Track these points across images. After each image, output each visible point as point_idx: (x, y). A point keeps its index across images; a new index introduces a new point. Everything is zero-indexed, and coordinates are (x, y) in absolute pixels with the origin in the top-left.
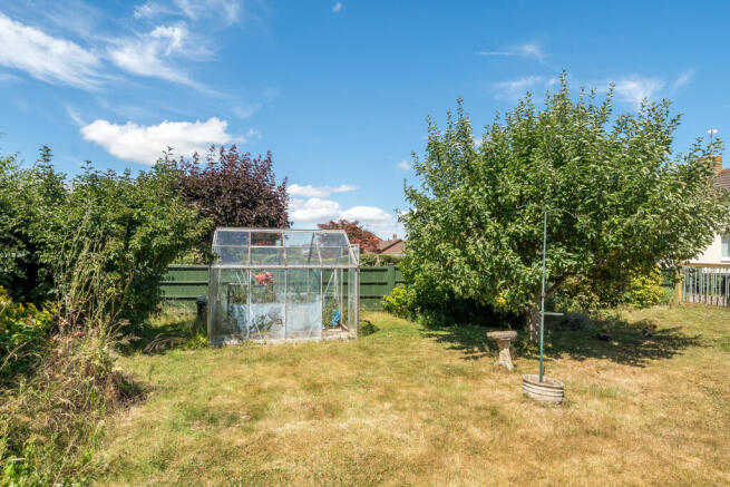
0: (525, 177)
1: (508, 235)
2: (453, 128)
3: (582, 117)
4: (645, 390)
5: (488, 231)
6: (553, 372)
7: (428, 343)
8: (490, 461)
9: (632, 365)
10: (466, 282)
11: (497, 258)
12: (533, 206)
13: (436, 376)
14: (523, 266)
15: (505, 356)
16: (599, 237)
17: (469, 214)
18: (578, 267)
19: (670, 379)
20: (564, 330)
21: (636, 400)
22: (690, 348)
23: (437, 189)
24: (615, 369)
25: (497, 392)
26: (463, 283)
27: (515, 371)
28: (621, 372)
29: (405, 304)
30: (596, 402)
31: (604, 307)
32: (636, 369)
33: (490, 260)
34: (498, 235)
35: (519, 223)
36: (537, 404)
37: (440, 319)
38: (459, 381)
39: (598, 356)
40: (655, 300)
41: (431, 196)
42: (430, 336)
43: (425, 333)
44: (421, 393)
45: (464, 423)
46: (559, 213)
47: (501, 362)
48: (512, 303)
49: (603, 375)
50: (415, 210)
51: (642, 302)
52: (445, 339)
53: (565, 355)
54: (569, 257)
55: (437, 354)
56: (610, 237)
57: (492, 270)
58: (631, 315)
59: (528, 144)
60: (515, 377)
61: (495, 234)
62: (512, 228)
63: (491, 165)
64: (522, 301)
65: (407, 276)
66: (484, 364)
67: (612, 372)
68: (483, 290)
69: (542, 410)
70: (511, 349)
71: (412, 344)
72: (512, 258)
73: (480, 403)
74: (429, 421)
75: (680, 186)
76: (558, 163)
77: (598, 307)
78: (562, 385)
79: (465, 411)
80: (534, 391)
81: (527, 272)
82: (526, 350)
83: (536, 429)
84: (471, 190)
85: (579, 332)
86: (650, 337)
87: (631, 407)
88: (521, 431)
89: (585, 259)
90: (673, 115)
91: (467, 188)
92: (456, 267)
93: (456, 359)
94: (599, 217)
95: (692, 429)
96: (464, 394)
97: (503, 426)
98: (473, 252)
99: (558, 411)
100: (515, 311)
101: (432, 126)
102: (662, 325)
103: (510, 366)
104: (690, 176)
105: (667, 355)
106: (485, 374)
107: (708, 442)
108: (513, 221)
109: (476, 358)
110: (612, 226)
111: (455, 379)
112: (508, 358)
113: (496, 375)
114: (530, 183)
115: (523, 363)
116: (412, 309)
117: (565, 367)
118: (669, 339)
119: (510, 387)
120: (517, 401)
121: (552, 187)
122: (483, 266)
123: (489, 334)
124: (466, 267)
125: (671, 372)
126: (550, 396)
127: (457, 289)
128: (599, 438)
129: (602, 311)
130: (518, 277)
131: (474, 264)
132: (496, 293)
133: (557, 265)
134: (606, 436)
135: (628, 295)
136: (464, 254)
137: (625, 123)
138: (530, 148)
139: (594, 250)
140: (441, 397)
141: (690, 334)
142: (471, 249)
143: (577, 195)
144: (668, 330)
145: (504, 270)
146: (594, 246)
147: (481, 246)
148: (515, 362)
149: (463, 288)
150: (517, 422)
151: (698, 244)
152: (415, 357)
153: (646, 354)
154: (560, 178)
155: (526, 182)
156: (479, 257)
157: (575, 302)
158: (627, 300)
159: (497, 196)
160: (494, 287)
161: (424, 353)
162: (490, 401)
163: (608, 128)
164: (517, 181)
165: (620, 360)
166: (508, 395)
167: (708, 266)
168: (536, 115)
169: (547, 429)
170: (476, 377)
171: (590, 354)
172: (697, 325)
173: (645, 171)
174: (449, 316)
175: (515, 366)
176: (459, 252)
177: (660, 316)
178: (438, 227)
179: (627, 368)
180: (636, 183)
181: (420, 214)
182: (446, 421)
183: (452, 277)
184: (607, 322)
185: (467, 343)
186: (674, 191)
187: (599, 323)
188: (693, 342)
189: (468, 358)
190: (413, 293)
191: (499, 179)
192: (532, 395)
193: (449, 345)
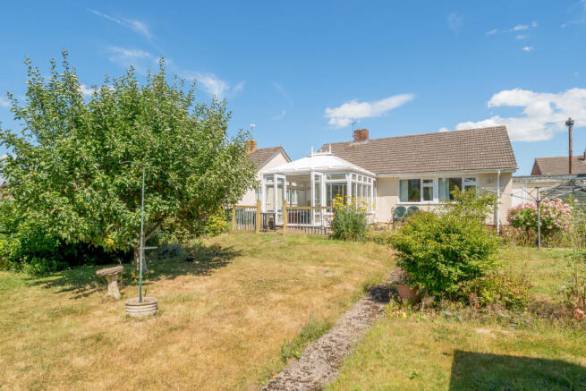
0: (129, 137)
1: (116, 185)
2: (59, 79)
3: (175, 98)
4: (210, 290)
5: (96, 181)
6: (153, 291)
7: (36, 291)
8: (90, 380)
9: (204, 275)
10: (74, 227)
11: (104, 205)
12: (137, 162)
13: (41, 322)
14: (128, 212)
15: (113, 289)
16: (184, 189)
17: (77, 165)
18: (170, 210)
19: (224, 280)
20: (165, 258)
21: (204, 298)
22: (236, 258)
23: (42, 137)
24: (194, 280)
25: (105, 319)
26: (72, 229)
27: (121, 298)
28: (197, 281)
29: (7, 255)
30: (180, 306)
31: (192, 238)
32: (206, 277)
33: (98, 206)
34: (106, 185)
35: (124, 175)
36: (137, 320)
37: (51, 265)
38: (66, 321)
39: (185, 274)
40: (222, 230)
41: (34, 142)
42: (37, 284)
43: (31, 282)
44: (19, 344)
45: (67, 358)
46: (156, 169)
47: (109, 293)
48: (120, 242)
49: (187, 286)
50: (15, 157)
51: (215, 232)
52: (55, 283)
53: (163, 277)
54: (165, 204)
55: (44, 300)
56: (191, 189)
57: (100, 216)
58: (207, 241)
59: (133, 110)
60: (121, 304)
61: (103, 184)
62: (118, 180)
63: (99, 122)
64: (128, 240)
65: (8, 225)
66: (95, 298)
67: (191, 283)
68: (93, 234)
69: (141, 323)
70: (118, 281)
71: (15, 296)
72: (118, 205)
73: (86, 334)
74: (27, 369)
75: (228, 158)
76: (156, 130)
77: (189, 238)
78: (156, 300)
79: (70, 347)
80: (134, 312)
81: (131, 216)
82: (133, 279)
83: (134, 340)
84: (78, 142)
85: (174, 258)
86: (217, 254)
87: (200, 304)
88: (122, 346)
89: (174, 205)
90: (227, 111)
91: (75, 140)
92: (64, 214)
93: (67, 300)
94: (183, 175)
95: (230, 308)
96: (71, 331)
97: (105, 348)
98: (81, 200)
99: (152, 321)
100: (123, 248)
101: (33, 70)
102: (224, 246)
103: (117, 295)
104: (235, 152)
105: (224, 265)
106: (94, 307)
107: (237, 313)
108: (120, 173)
109: (86, 295)
110: (191, 181)
111: (63, 319)
112: (116, 289)
113: (104, 306)
114: (134, 143)
115: (130, 290)
116: (17, 260)
117: (162, 286)
118: (227, 254)
119: (116, 313)
120: (120, 322)
121: (151, 149)
122: (92, 213)
123: (98, 272)
124: (74, 213)
125: (224, 275)
126: (146, 311)
127: (64, 235)
128: (179, 331)
129: (191, 241)
130: (124, 221)
131: (82, 212)
132: (105, 236)
133: (154, 210)
134: (183, 328)
135: (206, 228)
136: (73, 202)
137: (202, 109)
138: (134, 114)
139: (181, 199)
140: (45, 340)
141: (236, 249)
142: (79, 197)
143: (170, 157)
144: (227, 249)
145: (111, 216)
146: (181, 195)
147: (88, 194)
148: (122, 291)
149: (72, 234)
150: (119, 340)
151: (239, 195)
152: (17, 309)
153: (213, 266)
154: (156, 142)
155: (131, 142)
156: (87, 205)
157: (173, 237)
158: (207, 232)
159: (106, 151)
160: (103, 231)
161: (29, 302)
162: (96, 329)
163: (191, 110)
164: (124, 140)
165: (198, 273)
166: (113, 319)
167: (247, 207)
168: (139, 87)
169: (142, 337)
170: (85, 312)
171: (180, 273)
172: (241, 243)
173: (211, 145)
174: (61, 260)
175: (122, 294)
176: (67, 200)
177: (223, 240)
178: (43, 175)
179: (201, 278)
180: (205, 153)
181: (19, 161)
182: (47, 361)
183: (59, 224)
184: (194, 248)
185: (79, 282)
186: (226, 161)
187: (188, 250)
188: (238, 254)
189: (79, 297)
190: (17, 243)
191: (107, 135)
192: (133, 315)
193: (60, 288)
